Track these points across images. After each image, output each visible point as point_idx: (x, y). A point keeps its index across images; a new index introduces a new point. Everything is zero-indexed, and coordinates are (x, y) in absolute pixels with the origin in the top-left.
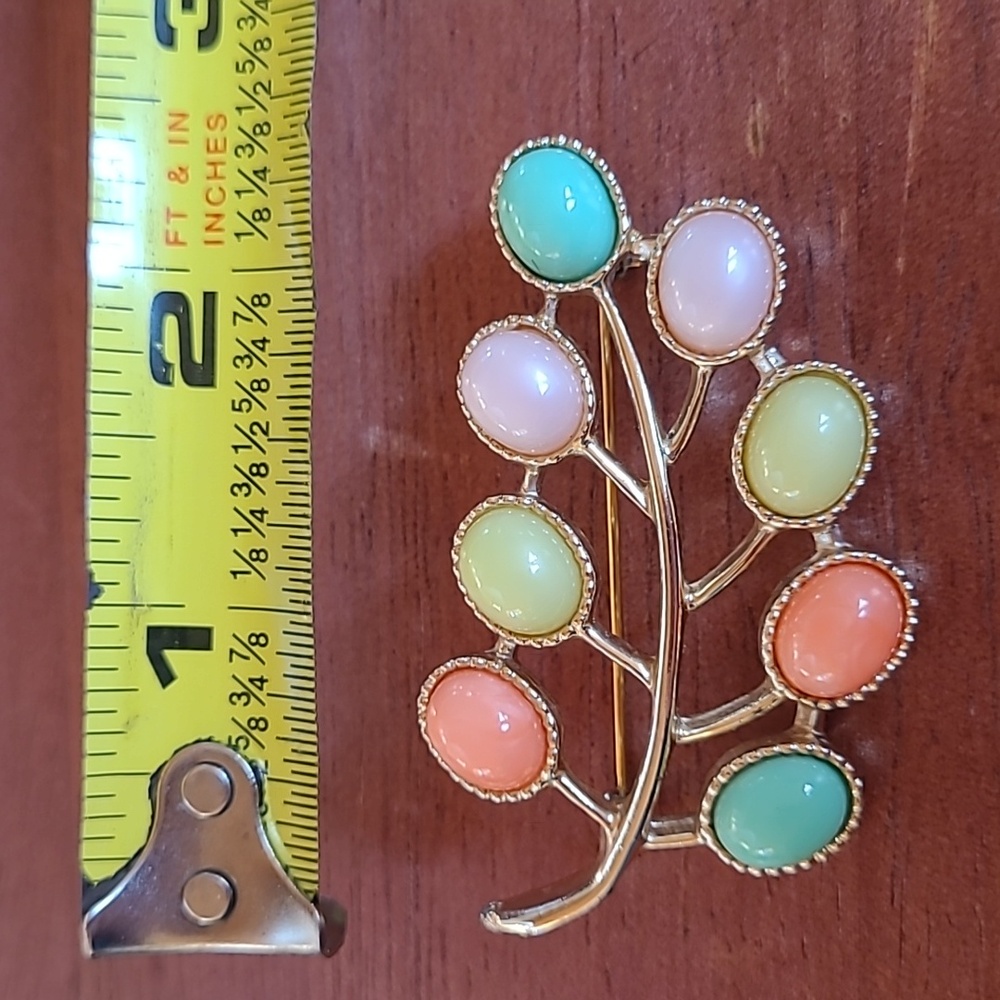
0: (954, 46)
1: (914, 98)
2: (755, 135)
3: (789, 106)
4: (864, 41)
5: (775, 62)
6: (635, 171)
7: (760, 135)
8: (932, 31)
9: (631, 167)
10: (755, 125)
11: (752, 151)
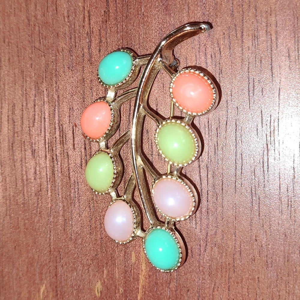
0: (149, 276)
1: (140, 288)
2: (98, 291)
3: (107, 284)
4: (127, 270)
5: (103, 272)
6: (66, 294)
7: (99, 291)
8: (144, 271)
9: (65, 293)
10: (98, 288)
11: (97, 294)
